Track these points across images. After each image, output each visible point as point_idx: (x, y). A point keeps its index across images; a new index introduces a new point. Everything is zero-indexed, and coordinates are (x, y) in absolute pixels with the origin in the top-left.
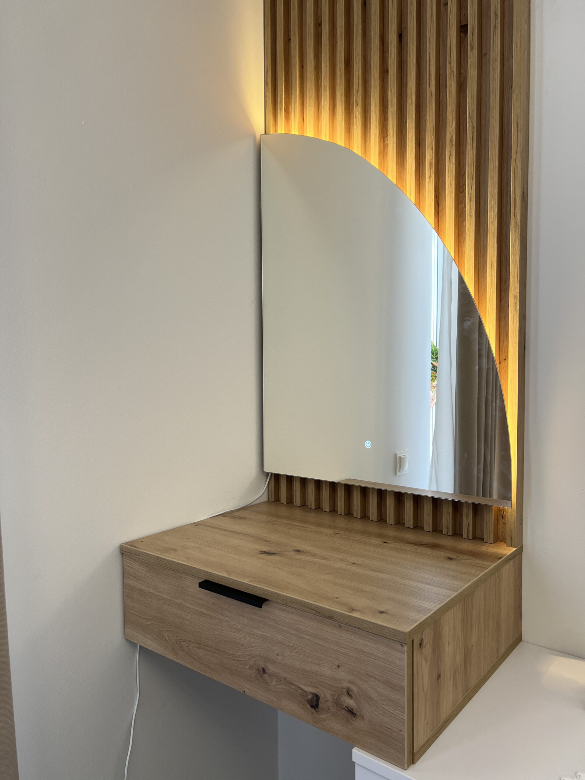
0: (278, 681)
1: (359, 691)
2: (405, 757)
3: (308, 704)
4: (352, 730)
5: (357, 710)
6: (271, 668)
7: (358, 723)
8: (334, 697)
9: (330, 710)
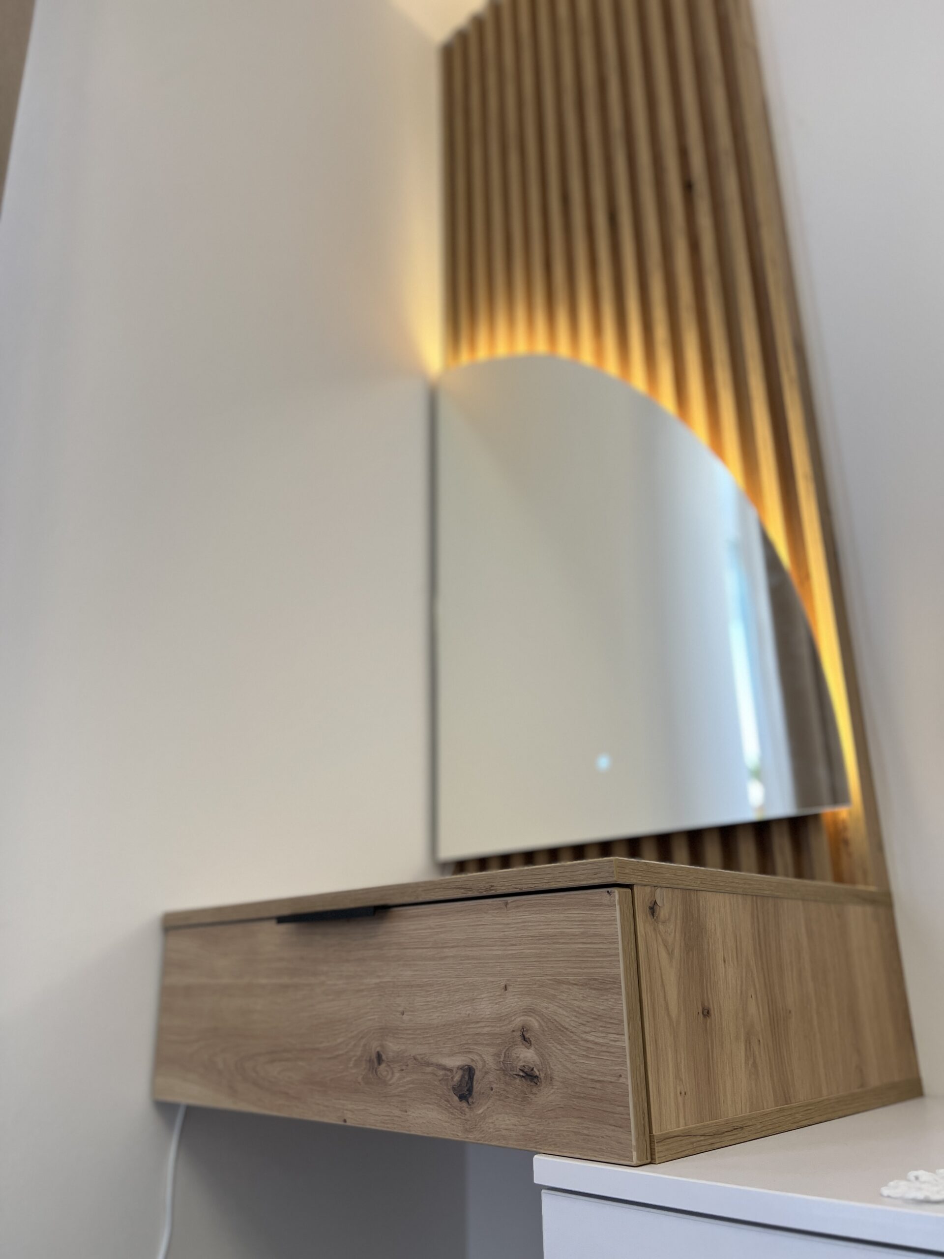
0: (402, 1070)
1: (543, 1024)
3: (454, 1095)
4: (533, 1118)
5: (541, 1068)
6: (393, 1047)
7: (544, 1096)
8: (500, 1058)
9: (493, 1091)
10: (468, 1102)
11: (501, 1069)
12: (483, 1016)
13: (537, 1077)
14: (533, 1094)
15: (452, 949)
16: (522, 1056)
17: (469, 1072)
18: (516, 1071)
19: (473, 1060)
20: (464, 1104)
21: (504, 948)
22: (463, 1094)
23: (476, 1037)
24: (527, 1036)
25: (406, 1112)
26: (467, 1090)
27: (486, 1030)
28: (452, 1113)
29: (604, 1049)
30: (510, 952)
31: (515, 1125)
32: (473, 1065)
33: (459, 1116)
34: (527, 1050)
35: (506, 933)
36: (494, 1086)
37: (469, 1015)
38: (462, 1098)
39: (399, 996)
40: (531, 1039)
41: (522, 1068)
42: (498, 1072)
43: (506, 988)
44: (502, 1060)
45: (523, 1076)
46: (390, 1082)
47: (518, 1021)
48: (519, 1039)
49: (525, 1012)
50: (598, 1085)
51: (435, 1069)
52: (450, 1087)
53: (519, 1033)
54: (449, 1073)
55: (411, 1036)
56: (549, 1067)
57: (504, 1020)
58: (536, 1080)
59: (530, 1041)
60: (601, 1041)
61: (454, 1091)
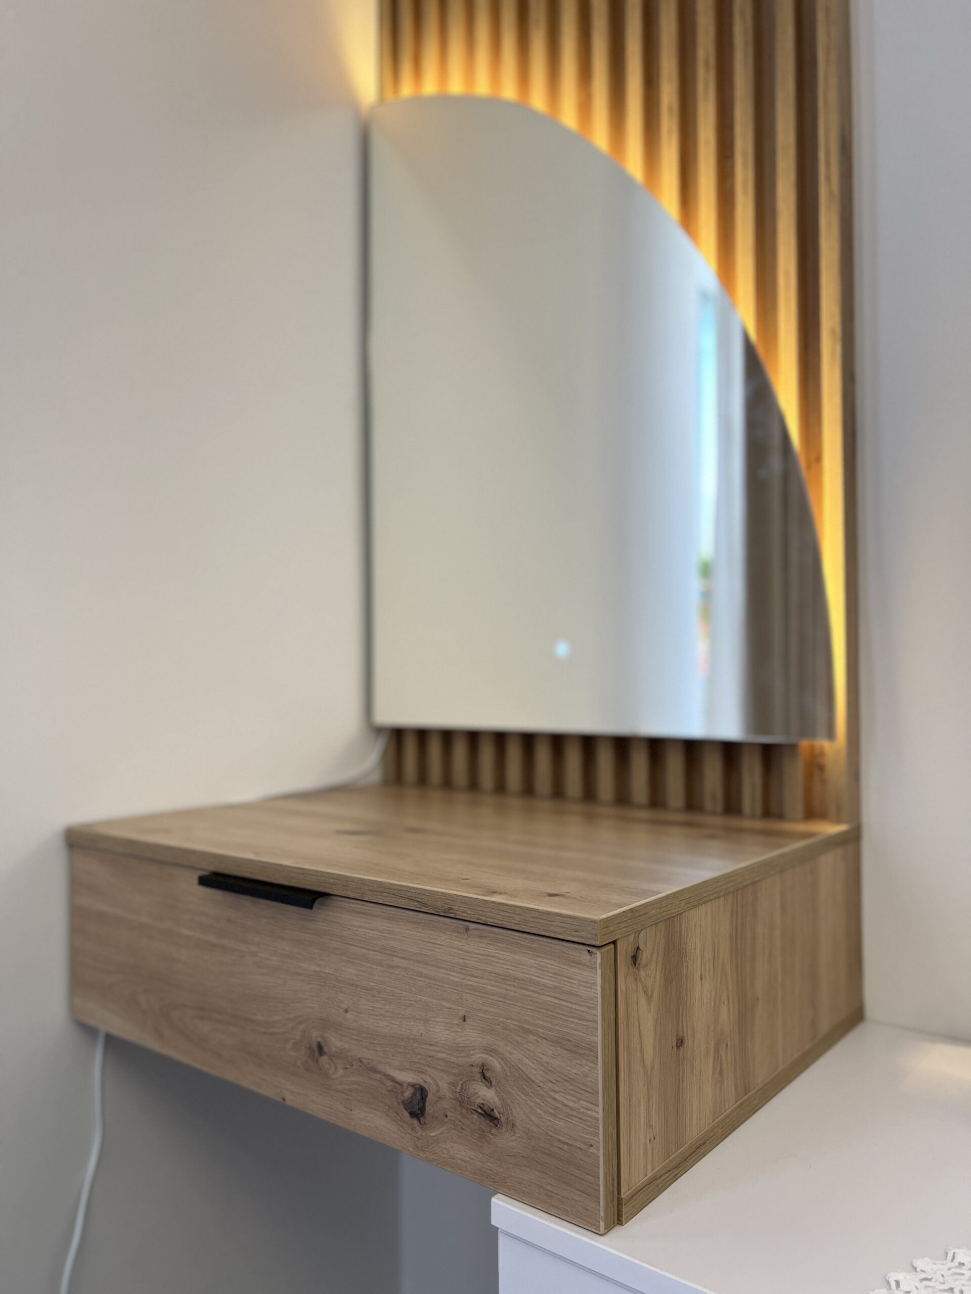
0: (346, 1068)
1: (505, 1067)
2: (599, 1205)
3: (404, 1110)
4: (491, 1157)
5: (502, 1111)
6: (335, 1042)
7: (505, 1140)
8: (456, 1088)
9: (448, 1118)
10: (420, 1122)
11: (457, 1100)
12: (437, 1040)
13: (496, 1118)
14: (493, 1134)
15: (403, 961)
16: (480, 1093)
17: (421, 1092)
18: (475, 1107)
19: (425, 1082)
20: (415, 1122)
21: (462, 976)
22: (415, 1112)
23: (429, 1059)
24: (487, 1075)
25: (351, 1111)
26: (419, 1109)
27: (440, 1055)
28: (402, 1126)
29: (574, 1113)
30: (469, 983)
31: (472, 1159)
32: (426, 1086)
33: (410, 1132)
34: (487, 1089)
35: (466, 961)
36: (449, 1114)
37: (422, 1034)
38: (413, 1114)
39: (341, 992)
40: (491, 1080)
41: (482, 1106)
42: (454, 1102)
43: (464, 1019)
44: (458, 1091)
45: (481, 1114)
46: (334, 1076)
47: (479, 1057)
48: (479, 1076)
49: (486, 1050)
50: (565, 1147)
51: (383, 1078)
52: (399, 1101)
53: (478, 1070)
54: (398, 1087)
55: (355, 1037)
56: (512, 1113)
57: (462, 1051)
58: (496, 1122)
59: (491, 1081)
60: (571, 1104)
61: (404, 1106)
